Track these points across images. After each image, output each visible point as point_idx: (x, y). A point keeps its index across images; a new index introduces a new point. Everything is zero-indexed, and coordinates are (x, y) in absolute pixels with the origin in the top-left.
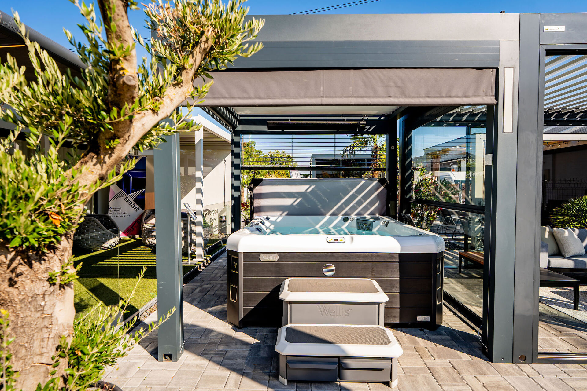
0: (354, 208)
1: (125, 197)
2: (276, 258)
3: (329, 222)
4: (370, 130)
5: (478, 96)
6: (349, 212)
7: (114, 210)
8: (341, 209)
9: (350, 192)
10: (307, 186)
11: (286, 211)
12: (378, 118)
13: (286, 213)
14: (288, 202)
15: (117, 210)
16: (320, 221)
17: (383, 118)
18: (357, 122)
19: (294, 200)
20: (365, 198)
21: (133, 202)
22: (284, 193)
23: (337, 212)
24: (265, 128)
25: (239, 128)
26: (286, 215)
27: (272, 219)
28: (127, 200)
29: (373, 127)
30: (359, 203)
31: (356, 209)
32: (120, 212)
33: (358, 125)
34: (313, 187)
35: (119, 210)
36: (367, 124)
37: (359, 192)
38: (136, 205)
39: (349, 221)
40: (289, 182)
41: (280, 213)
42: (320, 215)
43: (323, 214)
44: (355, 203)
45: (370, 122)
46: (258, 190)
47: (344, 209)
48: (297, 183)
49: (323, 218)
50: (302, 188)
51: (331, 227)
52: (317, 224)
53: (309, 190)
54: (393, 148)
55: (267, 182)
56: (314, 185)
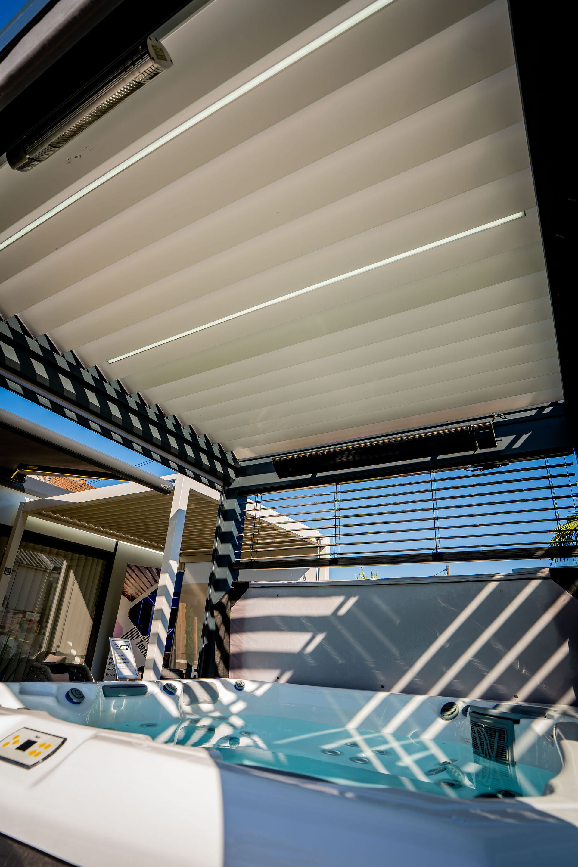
0: (471, 674)
1: (138, 640)
4: (517, 445)
6: (460, 686)
8: (432, 672)
10: (338, 600)
11: (289, 669)
13: (287, 676)
14: (297, 642)
17: (547, 411)
19: (305, 637)
20: (506, 637)
23: (419, 682)
26: (290, 681)
27: (249, 686)
28: (141, 646)
29: (524, 437)
30: (489, 656)
31: (481, 677)
34: (352, 601)
40: (302, 590)
41: (274, 674)
46: (239, 609)
48: (321, 590)
49: (368, 700)
50: (328, 606)
51: (388, 730)
52: (351, 716)
53: (343, 611)
55: (257, 590)
56: (355, 596)
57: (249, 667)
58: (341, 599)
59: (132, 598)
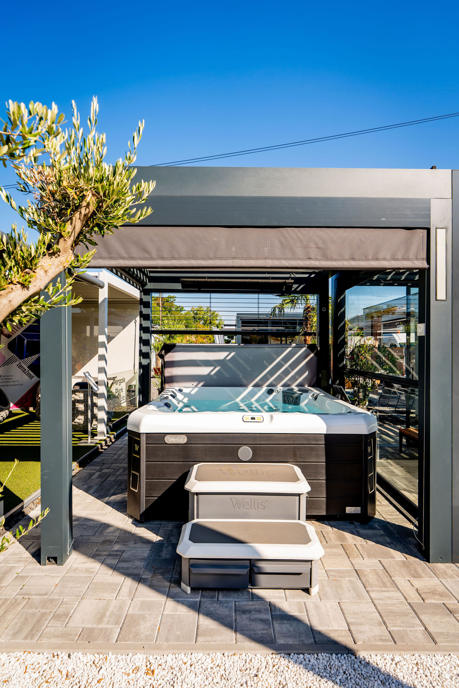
0: (280, 378)
1: (18, 363)
2: (183, 440)
3: (252, 394)
4: (298, 289)
5: (408, 259)
6: (275, 383)
7: (4, 378)
8: (265, 379)
9: (275, 359)
10: (226, 353)
11: (202, 381)
12: (307, 276)
13: (201, 384)
14: (204, 371)
15: (7, 378)
16: (241, 393)
17: (313, 276)
18: (283, 281)
19: (211, 368)
20: (293, 366)
21: (27, 369)
22: (200, 361)
23: (260, 383)
24: (179, 286)
25: (150, 286)
26: (202, 386)
27: (185, 390)
28: (20, 366)
29: (302, 286)
30: (286, 373)
31: (283, 379)
32: (11, 380)
33: (285, 283)
34: (233, 354)
35: (10, 378)
36: (295, 283)
37: (286, 359)
38: (30, 372)
39: (274, 394)
40: (205, 348)
41: (195, 384)
42: (241, 386)
43: (244, 385)
44: (282, 373)
45: (298, 281)
46: (170, 357)
47: (268, 379)
48: (215, 349)
49: (245, 390)
50: (221, 356)
51: (253, 400)
52: (237, 397)
53: (229, 358)
54: (324, 309)
55: (181, 348)
56: (234, 352)
57: (177, 382)
58: (227, 353)
59: (8, 336)
